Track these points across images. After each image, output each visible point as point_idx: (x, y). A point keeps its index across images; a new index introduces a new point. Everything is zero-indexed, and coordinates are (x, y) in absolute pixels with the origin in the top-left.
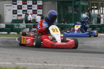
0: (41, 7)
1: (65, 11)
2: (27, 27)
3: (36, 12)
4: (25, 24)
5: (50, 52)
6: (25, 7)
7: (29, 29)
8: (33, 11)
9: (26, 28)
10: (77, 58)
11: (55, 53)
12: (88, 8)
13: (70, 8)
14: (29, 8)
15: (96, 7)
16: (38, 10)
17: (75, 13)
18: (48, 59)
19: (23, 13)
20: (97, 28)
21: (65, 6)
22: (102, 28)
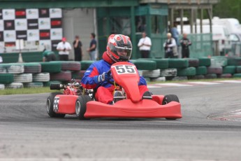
0: (59, 23)
1: (115, 31)
2: (27, 70)
3: (48, 34)
4: (23, 64)
5: (80, 130)
6: (21, 24)
7: (31, 75)
8: (42, 32)
9: (25, 72)
11: (91, 130)
12: (167, 23)
13: (125, 23)
14: (31, 25)
15: (185, 19)
16: (52, 31)
17: (137, 35)
18: (73, 147)
19: (17, 38)
20: (188, 69)
21: (113, 20)
22: (200, 67)
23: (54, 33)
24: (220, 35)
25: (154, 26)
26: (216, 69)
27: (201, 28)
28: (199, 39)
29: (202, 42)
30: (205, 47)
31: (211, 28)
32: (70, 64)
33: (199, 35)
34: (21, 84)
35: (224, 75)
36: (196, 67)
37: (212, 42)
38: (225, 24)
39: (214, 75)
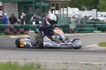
0: (1, 8)
1: (26, 12)
13: (30, 9)
18: (27, 57)
21: (25, 7)
22: (65, 28)
24: (71, 15)
25: (43, 10)
26: (72, 29)
27: (63, 12)
28: (62, 16)
29: (63, 18)
30: (65, 20)
31: (67, 12)
32: (9, 26)
35: (75, 32)
36: (63, 28)
37: (68, 18)
38: (73, 10)
39: (71, 32)
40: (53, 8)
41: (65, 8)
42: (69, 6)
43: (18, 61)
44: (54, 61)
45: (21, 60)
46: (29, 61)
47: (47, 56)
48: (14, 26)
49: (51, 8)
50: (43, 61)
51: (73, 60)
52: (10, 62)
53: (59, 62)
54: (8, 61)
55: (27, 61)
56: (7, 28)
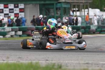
0: (23, 10)
1: (47, 14)
3: (18, 15)
4: (11, 28)
6: (6, 11)
7: (14, 32)
8: (15, 14)
10: (74, 56)
15: (77, 9)
16: (20, 14)
17: (57, 16)
18: (48, 58)
19: (5, 17)
20: (81, 30)
21: (46, 9)
22: (86, 29)
23: (21, 15)
24: (92, 16)
25: (64, 12)
26: (93, 30)
27: (84, 13)
32: (31, 28)
33: (83, 16)
34: (10, 36)
35: (96, 33)
36: (84, 29)
38: (94, 11)
39: (92, 33)
40: (75, 9)
41: (86, 9)
42: (90, 7)
43: (40, 62)
44: (75, 62)
45: (43, 61)
46: (50, 62)
47: (68, 57)
48: (36, 27)
49: (72, 9)
50: (64, 62)
51: (93, 61)
52: (31, 63)
53: (80, 62)
54: (30, 62)
55: (48, 62)
56: (29, 30)
